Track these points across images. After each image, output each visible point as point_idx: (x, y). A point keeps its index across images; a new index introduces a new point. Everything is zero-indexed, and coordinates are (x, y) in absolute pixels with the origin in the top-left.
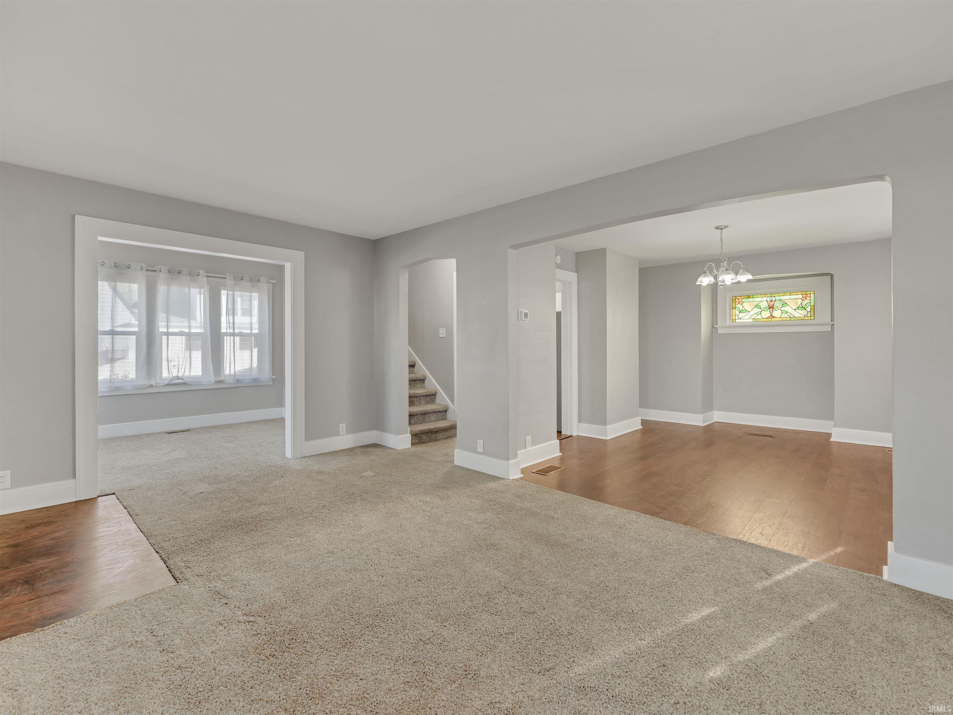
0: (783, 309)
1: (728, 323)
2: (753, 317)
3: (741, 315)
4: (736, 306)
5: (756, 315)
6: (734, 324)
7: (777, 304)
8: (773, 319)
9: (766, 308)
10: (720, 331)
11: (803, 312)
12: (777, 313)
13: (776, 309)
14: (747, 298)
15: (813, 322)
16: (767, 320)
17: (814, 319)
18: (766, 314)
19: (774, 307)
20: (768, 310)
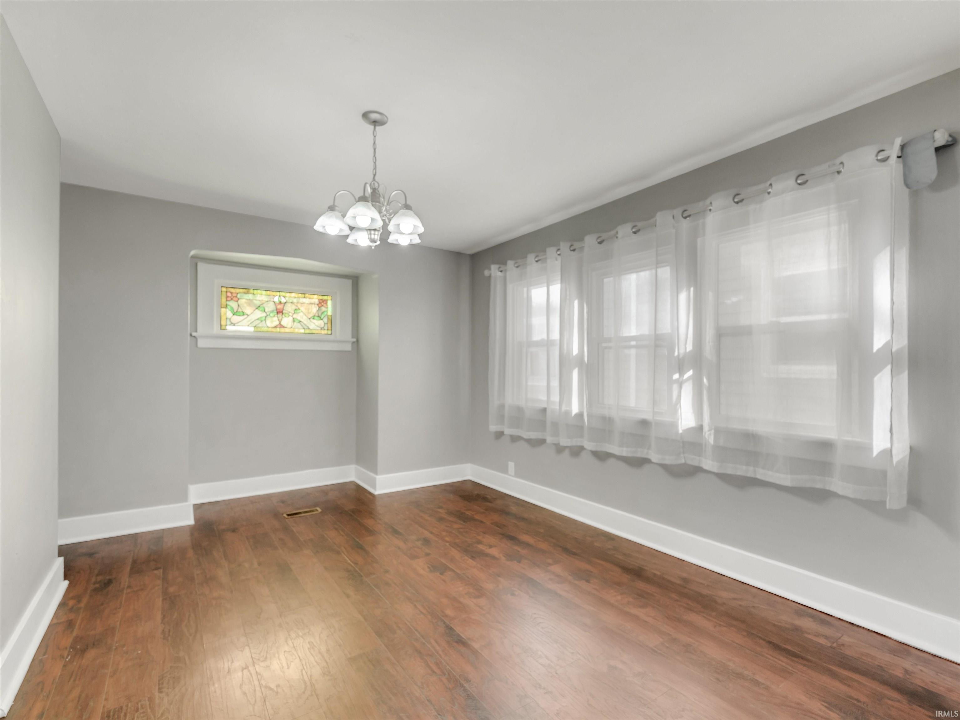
0: (295, 316)
1: (216, 330)
2: (254, 324)
3: (236, 319)
4: (228, 303)
5: (258, 322)
6: (223, 333)
7: (289, 308)
8: (283, 330)
9: (273, 311)
10: (202, 343)
11: (321, 323)
12: (287, 321)
13: (287, 315)
14: (245, 293)
15: (332, 337)
16: (274, 330)
17: (331, 334)
18: (272, 322)
19: (284, 312)
20: (276, 316)
